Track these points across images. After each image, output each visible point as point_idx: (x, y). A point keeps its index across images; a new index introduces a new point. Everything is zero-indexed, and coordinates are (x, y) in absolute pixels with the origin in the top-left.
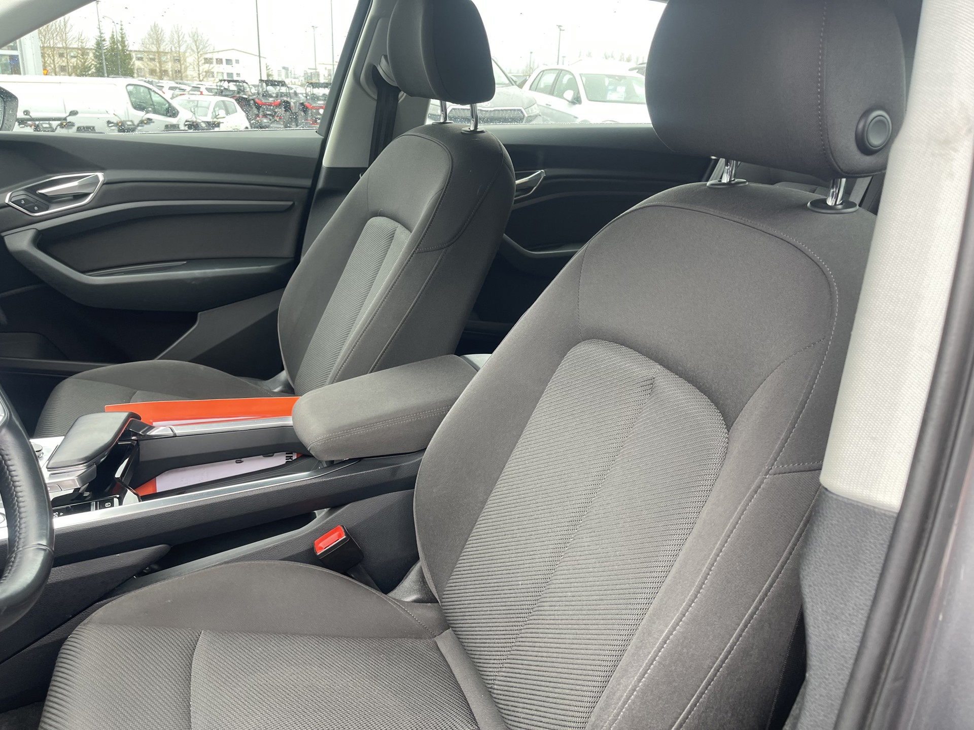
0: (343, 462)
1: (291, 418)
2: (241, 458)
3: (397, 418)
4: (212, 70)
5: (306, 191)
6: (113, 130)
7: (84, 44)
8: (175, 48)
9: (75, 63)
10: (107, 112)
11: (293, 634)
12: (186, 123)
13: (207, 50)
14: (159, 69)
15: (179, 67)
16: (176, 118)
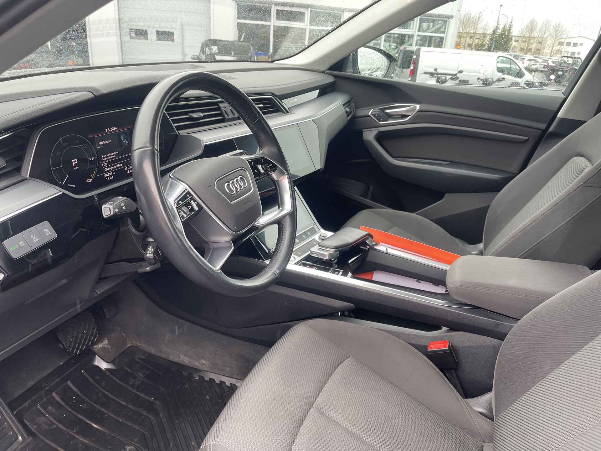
0: (466, 305)
1: (449, 266)
2: (420, 280)
3: (511, 291)
4: (561, 50)
5: (540, 131)
6: (480, 83)
7: (486, 31)
8: (541, 35)
9: (477, 42)
10: (480, 72)
11: (395, 386)
12: (526, 82)
13: (562, 37)
14: (527, 48)
15: (540, 46)
16: (521, 79)
